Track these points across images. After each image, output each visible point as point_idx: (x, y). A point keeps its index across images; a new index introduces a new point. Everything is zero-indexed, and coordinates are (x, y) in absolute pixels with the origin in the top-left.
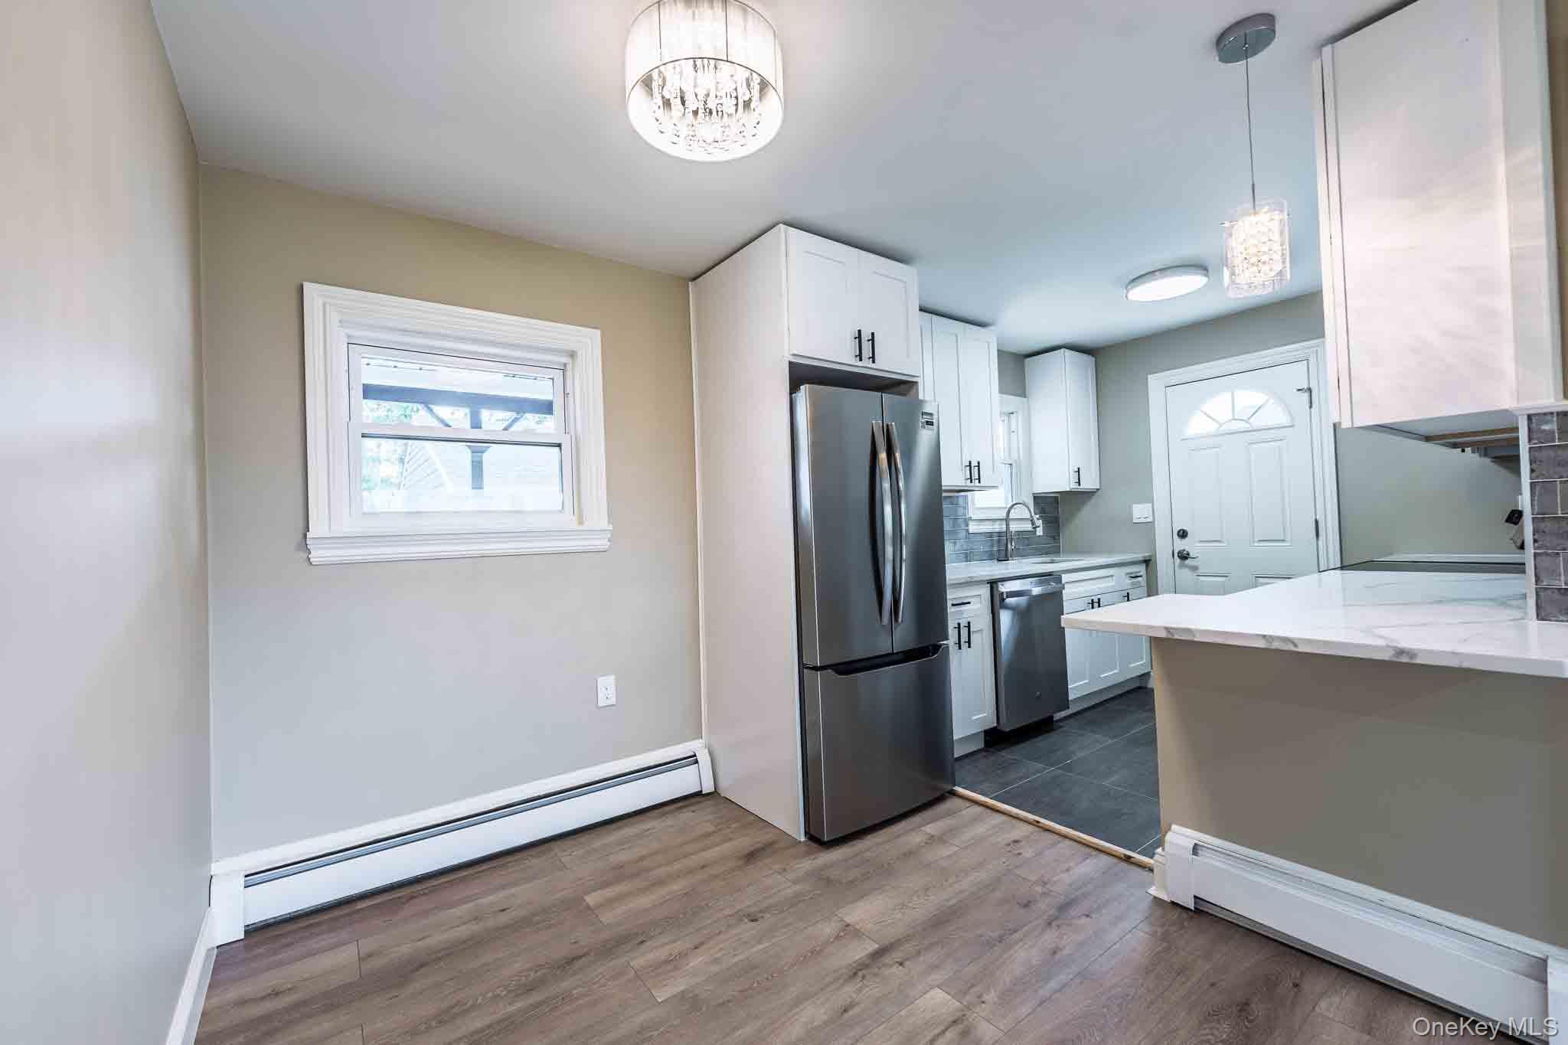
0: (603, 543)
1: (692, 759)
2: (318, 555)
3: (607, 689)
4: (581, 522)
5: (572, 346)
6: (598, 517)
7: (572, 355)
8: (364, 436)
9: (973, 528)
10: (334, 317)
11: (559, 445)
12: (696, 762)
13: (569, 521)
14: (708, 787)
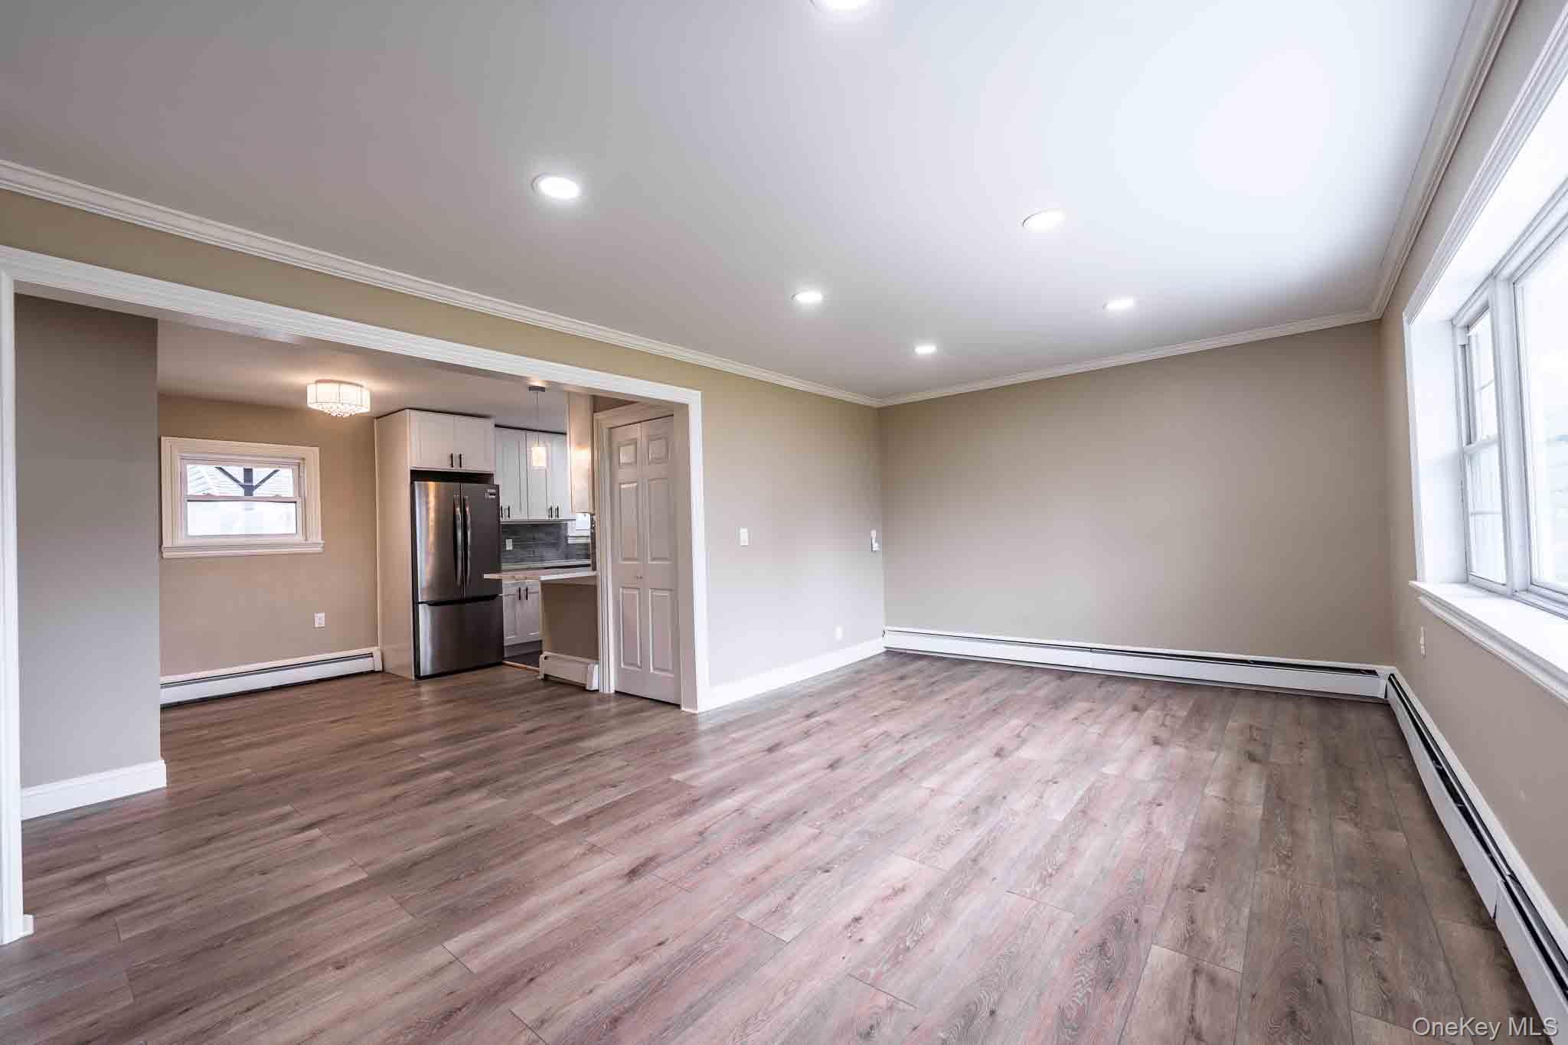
0: (319, 549)
1: (371, 655)
2: (165, 555)
3: (320, 619)
4: (306, 540)
5: (303, 456)
6: (316, 537)
7: (303, 459)
8: (189, 501)
9: (570, 541)
10: (176, 452)
11: (295, 502)
12: (372, 656)
13: (299, 538)
14: (379, 668)
